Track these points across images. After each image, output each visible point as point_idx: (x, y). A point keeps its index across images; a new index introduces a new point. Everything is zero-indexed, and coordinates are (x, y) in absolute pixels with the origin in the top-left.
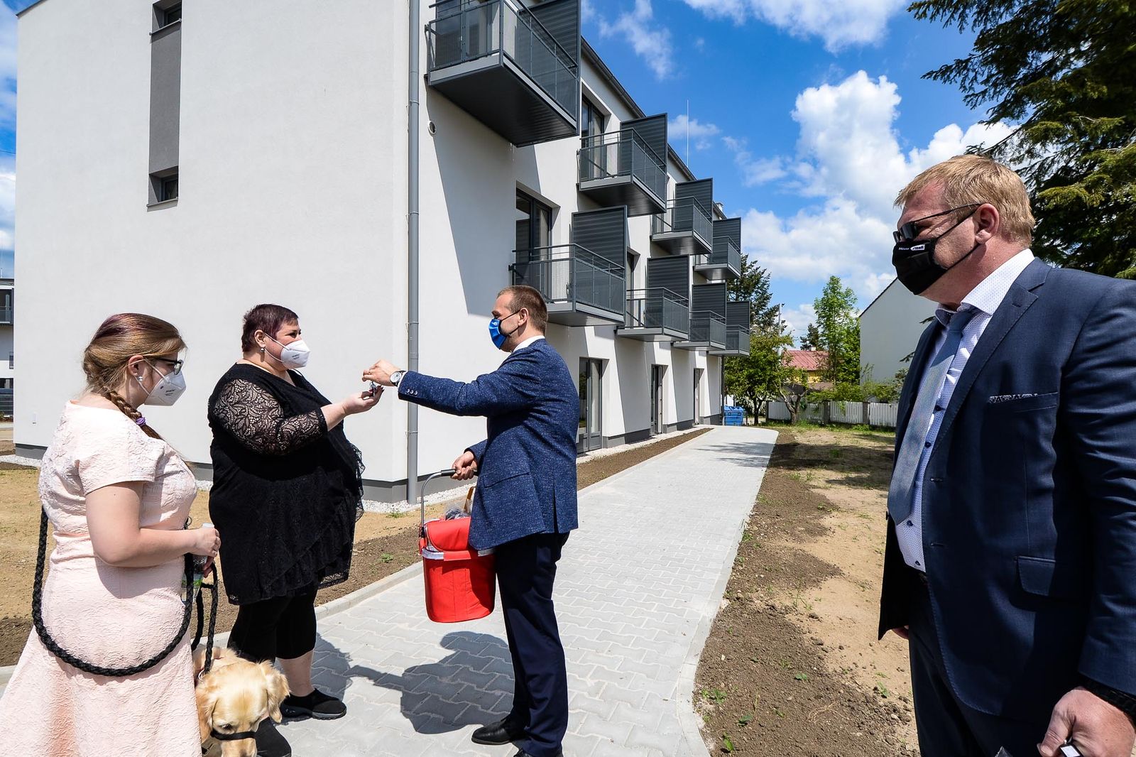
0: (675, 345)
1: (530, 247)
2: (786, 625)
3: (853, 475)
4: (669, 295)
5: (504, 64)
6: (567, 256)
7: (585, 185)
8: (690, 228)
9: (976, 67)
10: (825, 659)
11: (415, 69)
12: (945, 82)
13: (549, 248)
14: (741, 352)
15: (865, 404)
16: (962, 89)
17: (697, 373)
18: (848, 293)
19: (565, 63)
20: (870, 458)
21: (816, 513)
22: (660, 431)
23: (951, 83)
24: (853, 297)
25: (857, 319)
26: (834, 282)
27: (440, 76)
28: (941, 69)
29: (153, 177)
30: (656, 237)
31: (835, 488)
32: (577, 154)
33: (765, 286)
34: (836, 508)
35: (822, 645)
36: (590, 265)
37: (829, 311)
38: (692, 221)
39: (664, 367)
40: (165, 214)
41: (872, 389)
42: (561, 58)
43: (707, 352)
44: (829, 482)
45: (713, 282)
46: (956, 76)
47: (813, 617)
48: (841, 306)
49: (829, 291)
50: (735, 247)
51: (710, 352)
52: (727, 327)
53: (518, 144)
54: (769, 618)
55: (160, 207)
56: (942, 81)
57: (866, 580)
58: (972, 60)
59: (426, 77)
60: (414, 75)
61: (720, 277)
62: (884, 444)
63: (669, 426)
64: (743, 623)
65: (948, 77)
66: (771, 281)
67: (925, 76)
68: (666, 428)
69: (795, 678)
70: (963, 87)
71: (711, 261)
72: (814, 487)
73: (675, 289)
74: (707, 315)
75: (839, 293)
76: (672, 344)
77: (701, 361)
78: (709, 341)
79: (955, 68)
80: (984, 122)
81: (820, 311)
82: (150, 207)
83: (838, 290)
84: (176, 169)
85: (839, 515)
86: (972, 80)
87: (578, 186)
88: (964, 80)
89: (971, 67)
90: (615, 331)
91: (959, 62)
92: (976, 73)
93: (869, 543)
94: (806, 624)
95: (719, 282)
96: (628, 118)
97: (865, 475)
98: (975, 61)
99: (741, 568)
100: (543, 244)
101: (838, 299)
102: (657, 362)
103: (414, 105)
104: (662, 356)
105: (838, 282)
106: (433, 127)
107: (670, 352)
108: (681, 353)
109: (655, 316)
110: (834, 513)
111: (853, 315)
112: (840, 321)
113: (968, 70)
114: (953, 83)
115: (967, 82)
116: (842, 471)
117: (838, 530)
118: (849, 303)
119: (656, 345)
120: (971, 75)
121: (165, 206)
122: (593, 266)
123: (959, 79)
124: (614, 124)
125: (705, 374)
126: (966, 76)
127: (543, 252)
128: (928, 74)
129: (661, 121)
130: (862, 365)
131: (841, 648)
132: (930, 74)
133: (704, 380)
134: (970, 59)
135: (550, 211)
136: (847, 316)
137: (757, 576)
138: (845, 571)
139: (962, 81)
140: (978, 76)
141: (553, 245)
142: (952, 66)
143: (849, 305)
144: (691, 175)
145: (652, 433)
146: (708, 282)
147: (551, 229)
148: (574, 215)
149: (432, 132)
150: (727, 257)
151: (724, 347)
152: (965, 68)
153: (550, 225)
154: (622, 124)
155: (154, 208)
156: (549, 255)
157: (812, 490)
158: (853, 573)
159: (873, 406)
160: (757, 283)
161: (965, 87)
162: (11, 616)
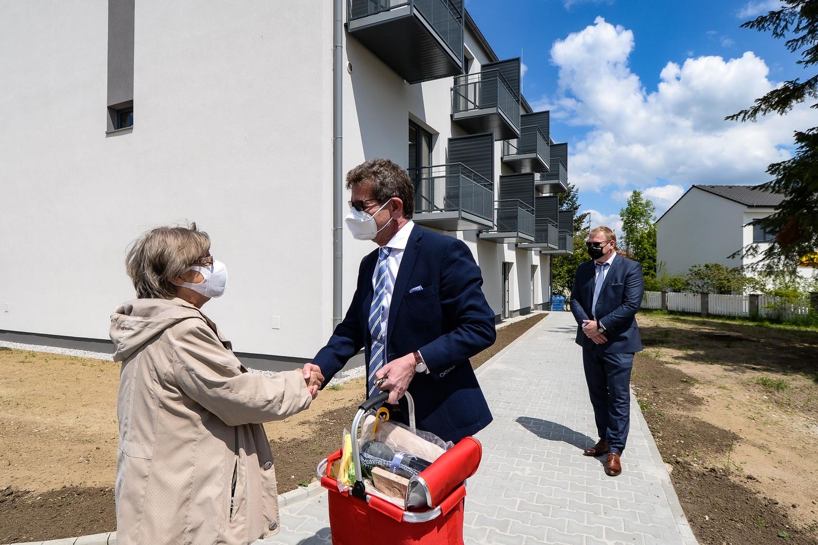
0: (519, 246)
1: (416, 166)
2: (735, 487)
3: (691, 352)
4: (522, 205)
5: (414, 14)
6: (444, 174)
7: (457, 116)
8: (535, 151)
9: (787, 17)
10: (789, 518)
11: (339, 19)
12: (760, 30)
13: (430, 167)
14: (568, 252)
15: (664, 293)
16: (775, 35)
17: (534, 268)
18: (648, 204)
19: (454, 14)
20: (692, 338)
21: (682, 386)
22: (507, 316)
23: (765, 31)
24: (652, 207)
25: (654, 225)
26: (636, 195)
27: (356, 24)
28: (757, 19)
29: (111, 109)
30: (506, 158)
31: (684, 364)
32: (451, 90)
33: (575, 199)
34: (697, 381)
35: (777, 504)
36: (470, 180)
37: (632, 218)
38: (536, 145)
39: (510, 264)
40: (122, 140)
41: (667, 281)
42: (451, 9)
43: (540, 252)
44: (677, 358)
45: (544, 195)
46: (769, 25)
47: (751, 478)
48: (642, 214)
49: (632, 203)
50: (564, 166)
51: (543, 252)
52: (559, 231)
53: (411, 82)
54: (717, 480)
55: (116, 134)
56: (758, 29)
57: (762, 444)
58: (784, 12)
59: (346, 26)
60: (339, 23)
61: (548, 191)
62: (696, 326)
63: (514, 312)
64: (698, 485)
65: (763, 26)
66: (579, 195)
67: (743, 25)
68: (512, 314)
69: (779, 536)
70: (775, 33)
71: (542, 178)
72: (667, 363)
73: (525, 200)
74: (546, 222)
75: (641, 204)
76: (516, 245)
77: (536, 260)
78: (547, 243)
79: (769, 19)
80: (801, 62)
81: (625, 218)
82: (109, 134)
83: (640, 202)
84: (132, 101)
85: (702, 386)
86: (783, 29)
87: (452, 116)
88: (776, 28)
89: (783, 18)
90: (478, 235)
91: (772, 14)
92: (787, 22)
93: (740, 411)
94: (749, 485)
95: (548, 195)
96: (486, 62)
97: (702, 353)
98: (786, 12)
99: (660, 435)
100: (425, 163)
101: (639, 209)
102: (507, 260)
103: (339, 48)
104: (510, 256)
105: (639, 195)
106: (350, 66)
107: (515, 252)
108: (522, 252)
109: (508, 222)
110: (697, 385)
111: (652, 222)
112: (641, 226)
113: (780, 20)
114: (767, 30)
115: (779, 30)
116: (680, 348)
117: (709, 399)
118: (649, 212)
119: (505, 246)
120: (783, 24)
121: (120, 133)
122: (472, 181)
123: (772, 27)
124: (476, 66)
125: (539, 269)
126: (778, 25)
127: (425, 171)
128: (746, 24)
129: (515, 64)
130: (658, 262)
131: (794, 506)
132: (747, 24)
133: (538, 273)
134: (782, 10)
135: (431, 137)
136: (647, 223)
137: (678, 441)
138: (741, 436)
139: (775, 29)
140: (789, 25)
141: (433, 165)
142: (766, 17)
143: (649, 213)
144: (529, 108)
145: (502, 318)
146: (541, 195)
147: (432, 151)
148: (450, 140)
149: (350, 71)
150: (558, 175)
151: (557, 248)
152: (778, 18)
153: (430, 149)
154: (483, 67)
155: (111, 134)
156: (430, 173)
157: (666, 365)
158: (748, 438)
159: (670, 295)
160: (568, 196)
161: (777, 34)
162: (68, 485)
